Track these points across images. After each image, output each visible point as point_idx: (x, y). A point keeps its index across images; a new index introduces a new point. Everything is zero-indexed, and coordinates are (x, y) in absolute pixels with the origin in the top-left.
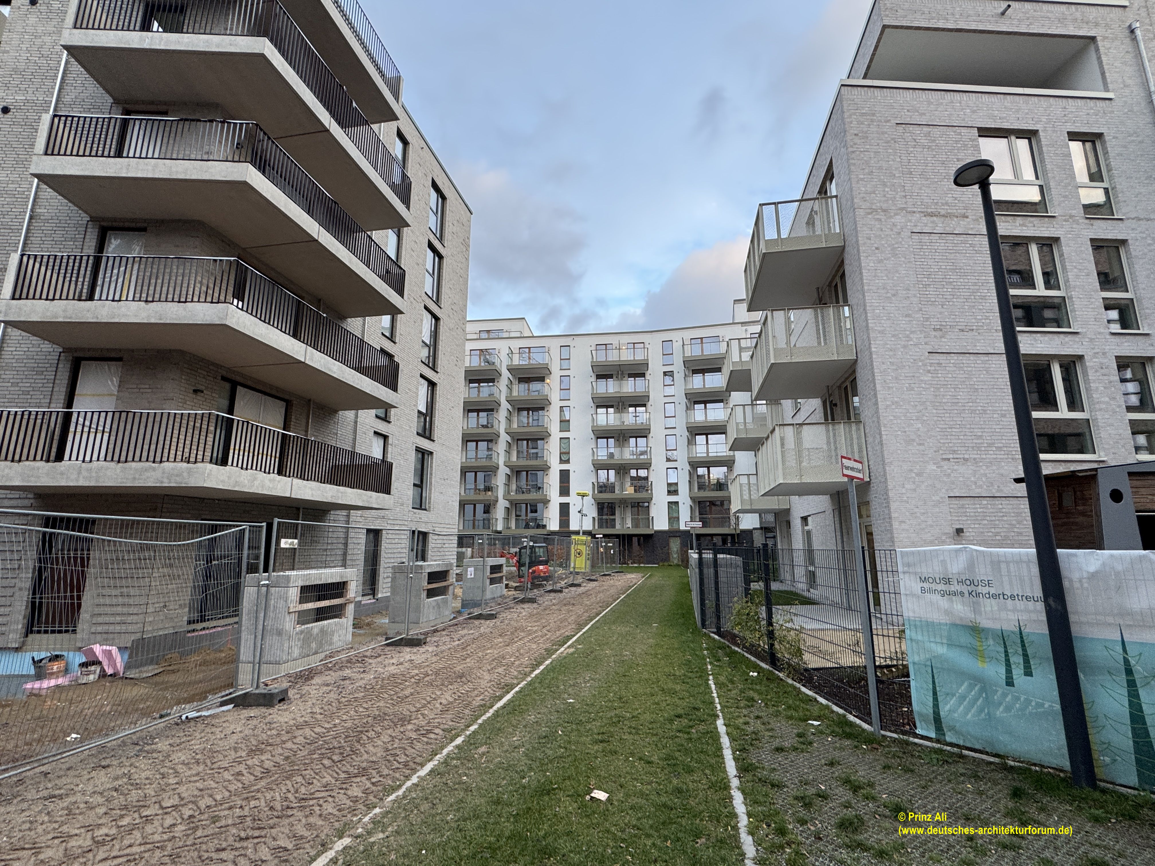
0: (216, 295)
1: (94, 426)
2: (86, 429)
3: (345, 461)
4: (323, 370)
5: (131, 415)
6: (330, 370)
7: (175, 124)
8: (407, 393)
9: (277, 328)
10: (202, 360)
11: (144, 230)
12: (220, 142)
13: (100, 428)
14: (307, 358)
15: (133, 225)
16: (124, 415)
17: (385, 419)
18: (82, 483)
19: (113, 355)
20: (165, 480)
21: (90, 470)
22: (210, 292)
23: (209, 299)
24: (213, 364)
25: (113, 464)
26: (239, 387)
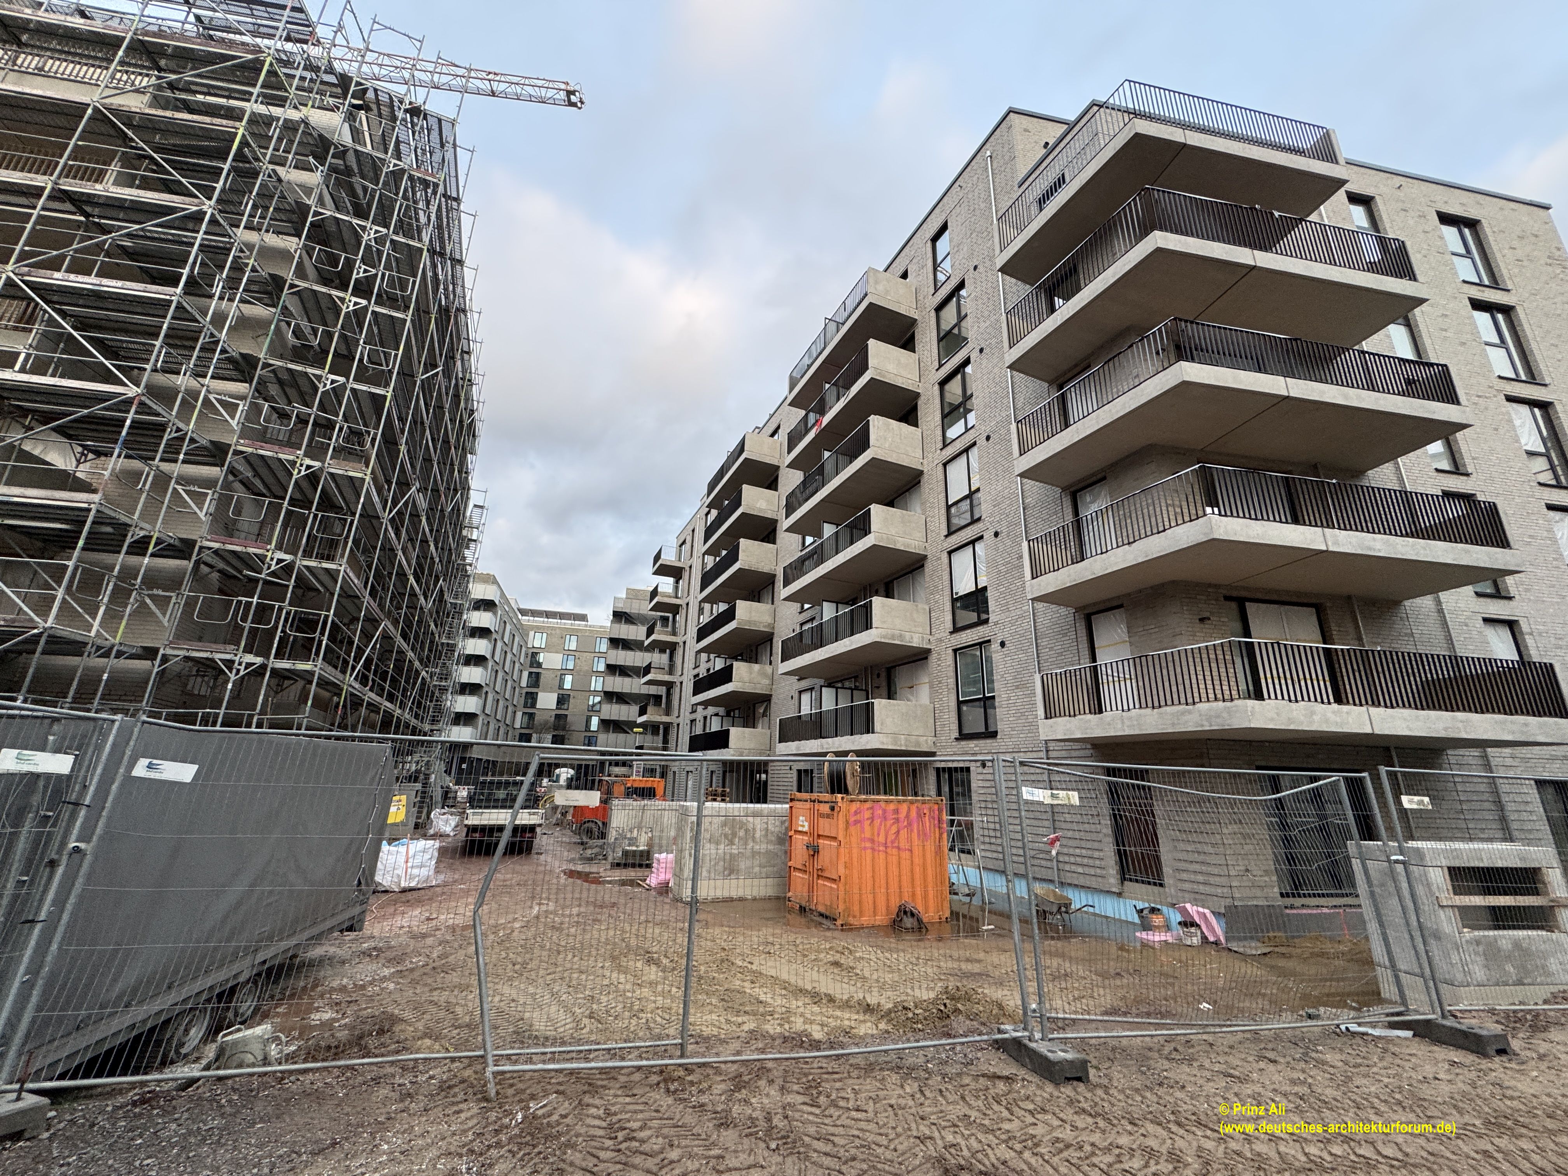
0: (1193, 512)
1: (1121, 675)
2: (1116, 679)
3: (1447, 672)
4: (1360, 552)
5: (1150, 658)
6: (1370, 549)
7: (1101, 371)
8: (1529, 544)
9: (1275, 520)
10: (1198, 584)
11: (1104, 478)
12: (1145, 360)
13: (1127, 676)
14: (1330, 543)
15: (1094, 479)
16: (1143, 659)
17: (1499, 594)
18: (1127, 732)
19: (1115, 603)
20: (1205, 723)
21: (1130, 718)
22: (1186, 511)
23: (1187, 519)
24: (1210, 585)
25: (1149, 710)
26: (1247, 604)
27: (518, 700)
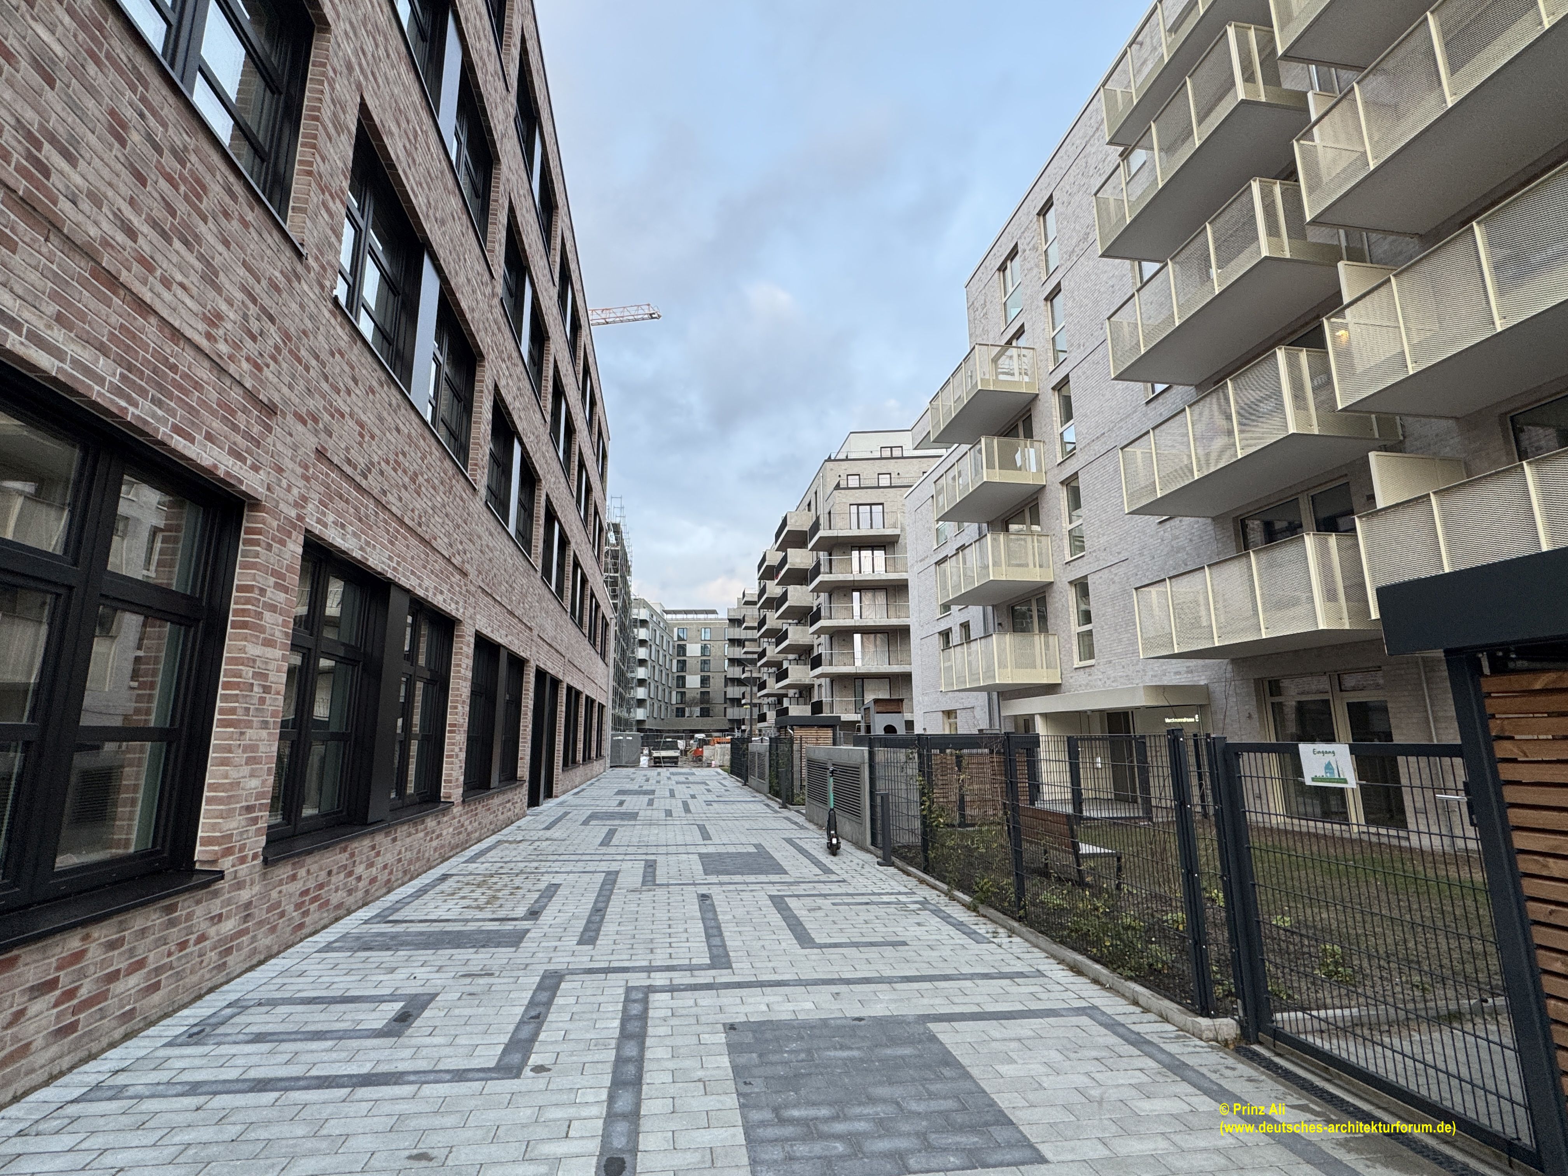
27: (672, 683)
